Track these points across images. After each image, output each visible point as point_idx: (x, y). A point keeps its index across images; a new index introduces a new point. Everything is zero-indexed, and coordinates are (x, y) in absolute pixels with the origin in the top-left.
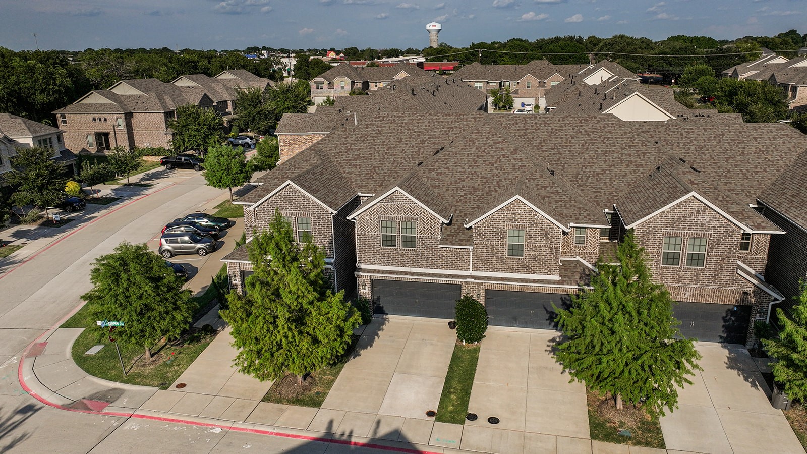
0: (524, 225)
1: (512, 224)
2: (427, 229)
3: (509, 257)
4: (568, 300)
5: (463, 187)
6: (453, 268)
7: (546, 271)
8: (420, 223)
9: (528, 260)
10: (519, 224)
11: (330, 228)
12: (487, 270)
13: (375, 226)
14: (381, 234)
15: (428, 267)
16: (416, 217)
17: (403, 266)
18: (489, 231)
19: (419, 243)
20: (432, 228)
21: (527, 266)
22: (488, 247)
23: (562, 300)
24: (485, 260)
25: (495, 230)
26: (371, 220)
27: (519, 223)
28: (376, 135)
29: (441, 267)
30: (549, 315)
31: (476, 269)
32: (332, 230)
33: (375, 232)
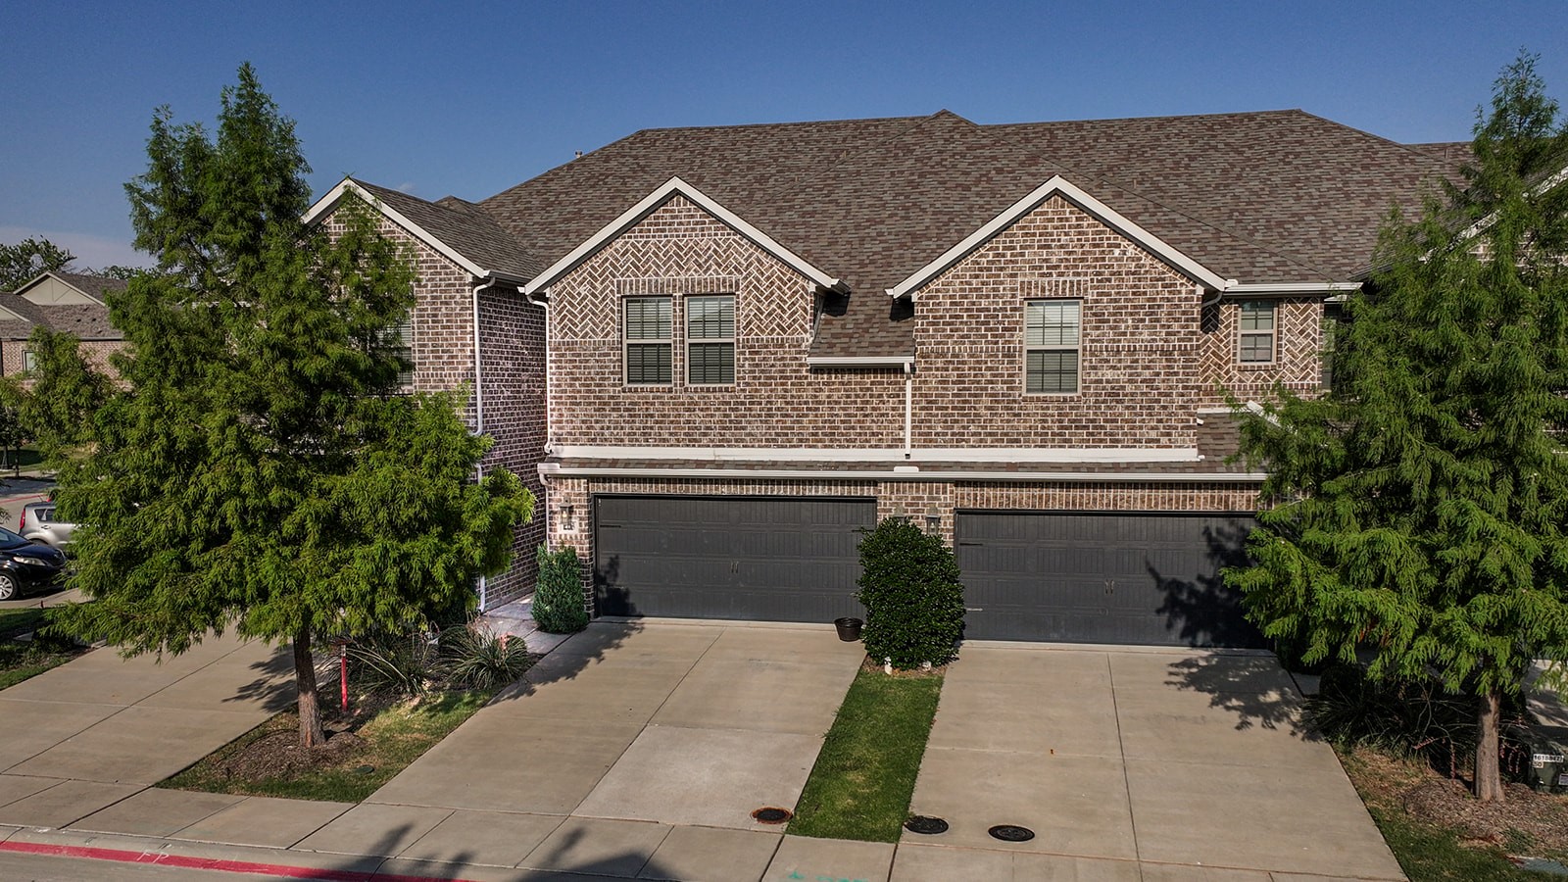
0: (1079, 282)
1: (1040, 279)
2: (770, 314)
3: (1029, 395)
4: (1229, 538)
5: (879, 234)
6: (850, 443)
7: (1153, 434)
8: (745, 298)
9: (1092, 399)
10: (1062, 279)
11: (469, 329)
12: (959, 441)
13: (606, 316)
14: (626, 342)
15: (770, 442)
16: (736, 276)
17: (693, 442)
18: (967, 310)
19: (742, 362)
20: (784, 311)
21: (1093, 421)
22: (964, 363)
23: (1210, 539)
24: (954, 408)
25: (984, 303)
26: (595, 296)
27: (1061, 275)
28: (631, 174)
29: (813, 441)
30: (1164, 594)
31: (926, 440)
32: (473, 339)
33: (607, 335)
